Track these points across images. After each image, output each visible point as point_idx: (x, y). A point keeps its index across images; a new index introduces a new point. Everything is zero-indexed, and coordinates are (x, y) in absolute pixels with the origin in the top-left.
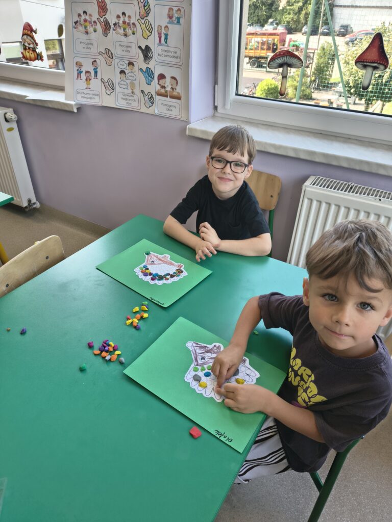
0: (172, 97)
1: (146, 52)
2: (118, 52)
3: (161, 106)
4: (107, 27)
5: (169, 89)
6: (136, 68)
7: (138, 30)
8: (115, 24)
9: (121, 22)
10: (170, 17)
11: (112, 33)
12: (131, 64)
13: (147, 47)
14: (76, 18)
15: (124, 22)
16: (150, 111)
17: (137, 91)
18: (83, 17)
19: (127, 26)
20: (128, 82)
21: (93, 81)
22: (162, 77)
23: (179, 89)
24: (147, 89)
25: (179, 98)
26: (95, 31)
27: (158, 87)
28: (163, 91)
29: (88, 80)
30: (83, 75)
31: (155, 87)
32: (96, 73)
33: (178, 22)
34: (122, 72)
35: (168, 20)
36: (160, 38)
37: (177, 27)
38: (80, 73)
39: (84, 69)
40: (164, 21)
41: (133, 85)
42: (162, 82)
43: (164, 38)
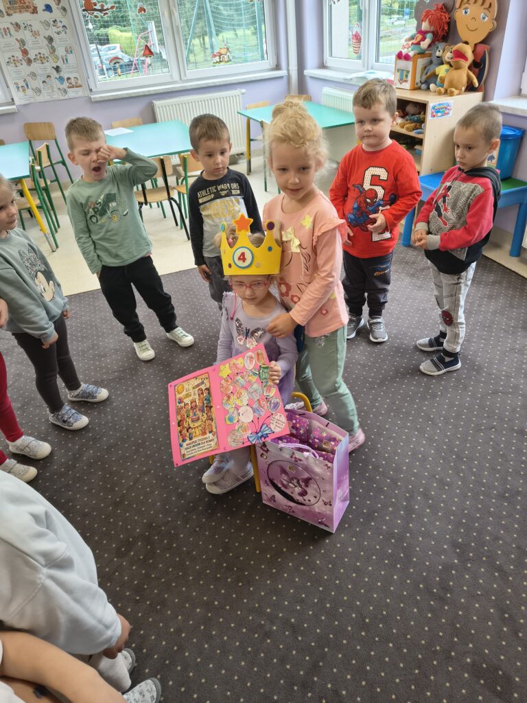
0: (77, 87)
1: (57, 69)
2: (39, 72)
3: (72, 93)
4: (29, 62)
5: (74, 83)
6: (53, 78)
7: (50, 59)
8: (35, 59)
9: (38, 57)
10: (67, 51)
11: (33, 64)
12: (48, 76)
13: (58, 67)
14: (8, 60)
15: (41, 57)
16: (66, 97)
17: (55, 89)
18: (12, 59)
19: (42, 59)
20: (49, 86)
21: (27, 90)
22: (68, 79)
23: (79, 82)
24: (61, 87)
25: (80, 86)
26: (22, 64)
27: (68, 84)
28: (71, 85)
29: (24, 90)
30: (20, 88)
31: (66, 84)
32: (27, 86)
33: (71, 52)
34: (44, 82)
35: (65, 52)
36: (64, 61)
37: (71, 55)
38: (18, 88)
39: (20, 86)
40: (64, 53)
41: (52, 87)
42: (69, 81)
43: (65, 60)
